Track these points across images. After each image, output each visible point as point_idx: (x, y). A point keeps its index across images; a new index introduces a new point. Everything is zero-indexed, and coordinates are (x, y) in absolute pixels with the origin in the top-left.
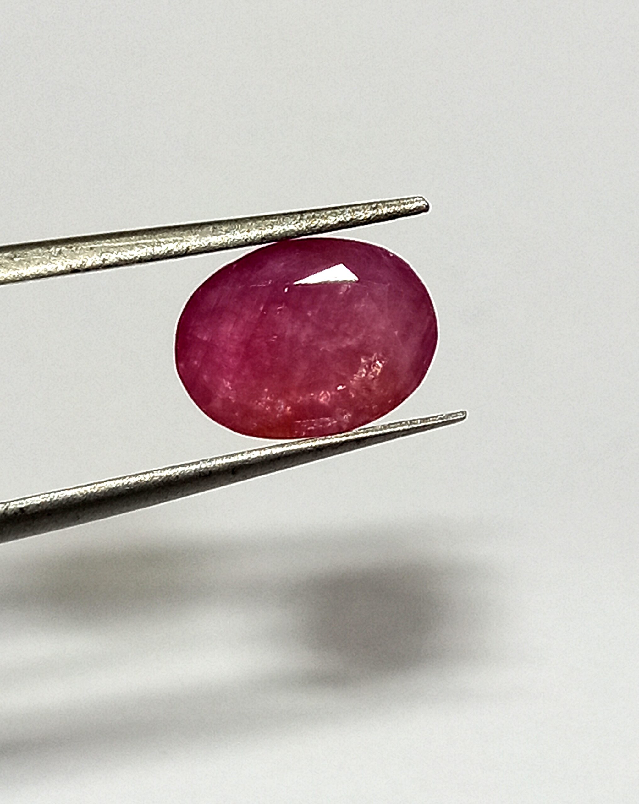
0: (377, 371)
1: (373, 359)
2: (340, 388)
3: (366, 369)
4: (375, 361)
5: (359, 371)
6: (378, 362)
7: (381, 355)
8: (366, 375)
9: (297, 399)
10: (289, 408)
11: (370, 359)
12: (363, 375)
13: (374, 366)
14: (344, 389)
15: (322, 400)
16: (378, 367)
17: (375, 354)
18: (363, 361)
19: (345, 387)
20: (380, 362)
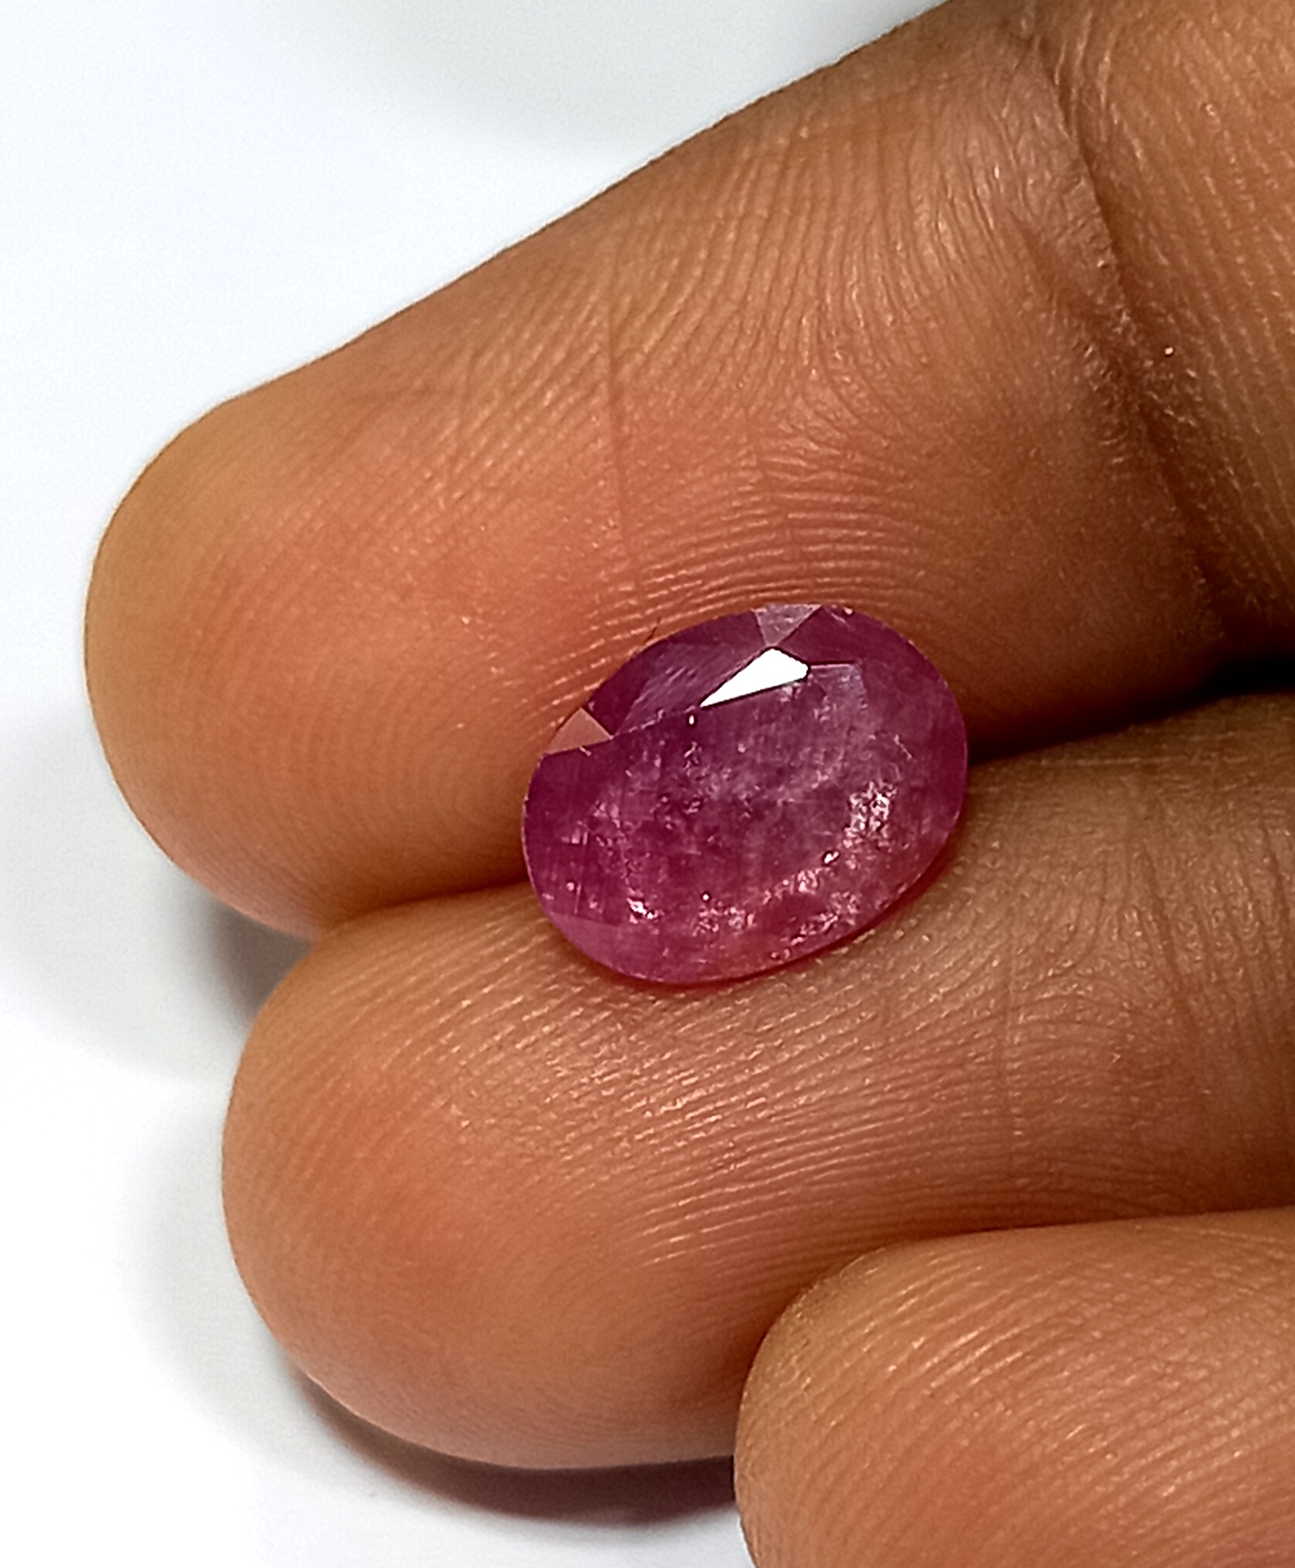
0: (882, 813)
1: (869, 795)
2: (829, 858)
3: (863, 814)
4: (875, 796)
5: (853, 822)
6: (880, 797)
7: (882, 784)
8: (867, 824)
9: (762, 899)
10: (750, 918)
11: (864, 795)
12: (862, 826)
13: (875, 805)
14: (836, 860)
15: (802, 888)
16: (883, 805)
17: (872, 785)
18: (854, 802)
19: (836, 855)
20: (884, 795)
